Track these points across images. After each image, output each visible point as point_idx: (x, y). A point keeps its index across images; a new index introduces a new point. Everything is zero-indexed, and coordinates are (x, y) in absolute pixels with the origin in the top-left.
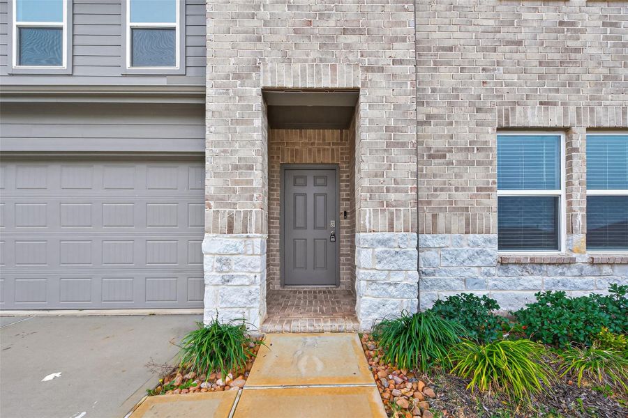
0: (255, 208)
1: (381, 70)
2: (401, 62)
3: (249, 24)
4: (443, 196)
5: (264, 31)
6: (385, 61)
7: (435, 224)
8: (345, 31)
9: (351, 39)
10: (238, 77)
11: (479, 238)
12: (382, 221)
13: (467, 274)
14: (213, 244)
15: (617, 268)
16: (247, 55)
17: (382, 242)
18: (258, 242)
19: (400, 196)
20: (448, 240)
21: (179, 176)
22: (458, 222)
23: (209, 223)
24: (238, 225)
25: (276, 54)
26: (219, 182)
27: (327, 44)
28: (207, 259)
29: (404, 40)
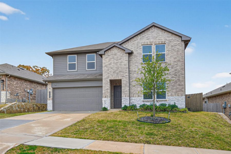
0: (109, 94)
1: (124, 77)
2: (127, 75)
3: (108, 72)
4: (135, 92)
5: (110, 73)
6: (125, 75)
7: (134, 96)
8: (120, 72)
9: (120, 73)
10: (106, 78)
11: (140, 98)
12: (125, 96)
13: (138, 103)
14: (103, 99)
15: (160, 102)
16: (107, 76)
17: (125, 98)
18: (109, 99)
19: (127, 92)
20: (135, 98)
21: (100, 89)
22: (137, 95)
23: (103, 96)
24: (107, 97)
25: (111, 75)
26: (104, 91)
27: (117, 74)
28: (103, 101)
29: (127, 73)
